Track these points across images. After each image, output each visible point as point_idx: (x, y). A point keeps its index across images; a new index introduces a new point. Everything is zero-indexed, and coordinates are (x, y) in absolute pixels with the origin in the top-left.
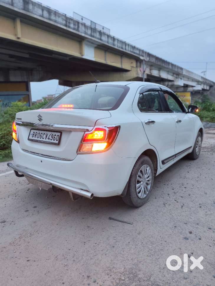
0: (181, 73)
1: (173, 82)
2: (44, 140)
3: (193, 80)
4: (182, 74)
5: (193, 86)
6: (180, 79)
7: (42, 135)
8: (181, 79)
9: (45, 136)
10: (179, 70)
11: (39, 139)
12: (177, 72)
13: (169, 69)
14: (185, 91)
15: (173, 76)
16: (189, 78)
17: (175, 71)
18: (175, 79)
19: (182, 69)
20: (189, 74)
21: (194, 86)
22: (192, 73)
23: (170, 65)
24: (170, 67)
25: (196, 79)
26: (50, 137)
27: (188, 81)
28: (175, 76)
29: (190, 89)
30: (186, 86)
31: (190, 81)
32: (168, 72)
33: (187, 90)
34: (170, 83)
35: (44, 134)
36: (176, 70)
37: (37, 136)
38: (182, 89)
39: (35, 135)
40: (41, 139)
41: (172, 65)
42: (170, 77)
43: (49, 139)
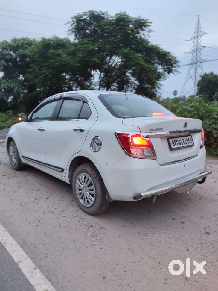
2: (184, 145)
7: (180, 141)
9: (182, 142)
11: (180, 146)
26: (186, 141)
35: (181, 140)
37: (176, 143)
39: (174, 143)
40: (182, 146)
43: (186, 143)
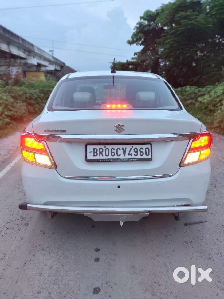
0: (33, 50)
1: (25, 60)
3: (46, 59)
4: (34, 52)
5: (45, 66)
6: (32, 57)
8: (34, 57)
10: (31, 47)
12: (29, 49)
13: (20, 44)
14: (38, 71)
15: (24, 53)
16: (41, 57)
17: (25, 47)
18: (28, 56)
19: (33, 45)
20: (40, 52)
21: (47, 66)
22: (44, 51)
23: (20, 39)
24: (21, 42)
25: (48, 58)
27: (40, 59)
28: (27, 53)
29: (43, 69)
30: (39, 65)
31: (42, 60)
32: (19, 47)
33: (40, 69)
34: (23, 61)
36: (27, 46)
38: (35, 68)
41: (23, 40)
42: (22, 54)
